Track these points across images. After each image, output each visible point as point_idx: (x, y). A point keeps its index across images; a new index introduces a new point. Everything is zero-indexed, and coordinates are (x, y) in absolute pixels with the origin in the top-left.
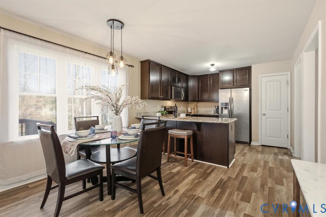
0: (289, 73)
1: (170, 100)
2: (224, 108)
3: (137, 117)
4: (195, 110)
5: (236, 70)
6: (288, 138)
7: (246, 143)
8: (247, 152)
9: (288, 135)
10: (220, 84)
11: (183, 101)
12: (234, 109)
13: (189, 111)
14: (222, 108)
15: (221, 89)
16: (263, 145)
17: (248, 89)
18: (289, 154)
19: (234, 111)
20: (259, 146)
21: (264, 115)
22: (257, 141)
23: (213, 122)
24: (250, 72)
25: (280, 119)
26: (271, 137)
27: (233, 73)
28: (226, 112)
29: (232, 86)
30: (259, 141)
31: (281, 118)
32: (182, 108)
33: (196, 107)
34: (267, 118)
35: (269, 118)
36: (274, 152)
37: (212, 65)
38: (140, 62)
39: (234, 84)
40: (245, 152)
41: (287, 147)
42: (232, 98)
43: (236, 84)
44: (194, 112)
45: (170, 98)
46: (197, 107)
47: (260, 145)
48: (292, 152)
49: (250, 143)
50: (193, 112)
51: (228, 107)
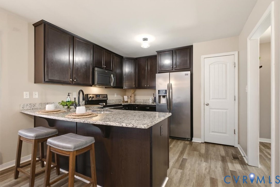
0: (236, 53)
1: (92, 86)
2: (162, 97)
3: (21, 112)
4: (132, 98)
5: (176, 50)
6: (235, 133)
7: (186, 139)
8: (187, 158)
9: (235, 130)
10: (158, 67)
11: (114, 87)
12: (173, 98)
13: (126, 100)
14: (160, 96)
15: (159, 73)
16: (205, 142)
17: (189, 73)
18: (240, 160)
19: (173, 100)
20: (201, 143)
21: (207, 105)
22: (200, 137)
23: (121, 126)
24: (191, 52)
25: (225, 111)
26: (216, 132)
27: (172, 54)
28: (163, 101)
29: (171, 69)
30: (202, 138)
31: (227, 109)
32: (116, 96)
33: (133, 95)
34: (210, 109)
35: (213, 109)
36: (220, 155)
37: (145, 39)
38: (33, 25)
39: (173, 67)
40: (184, 157)
41: (233, 145)
42: (171, 84)
43: (176, 67)
44: (131, 101)
45: (91, 83)
46: (135, 95)
47: (203, 142)
48: (243, 155)
49: (192, 139)
50: (129, 101)
51: (166, 96)
